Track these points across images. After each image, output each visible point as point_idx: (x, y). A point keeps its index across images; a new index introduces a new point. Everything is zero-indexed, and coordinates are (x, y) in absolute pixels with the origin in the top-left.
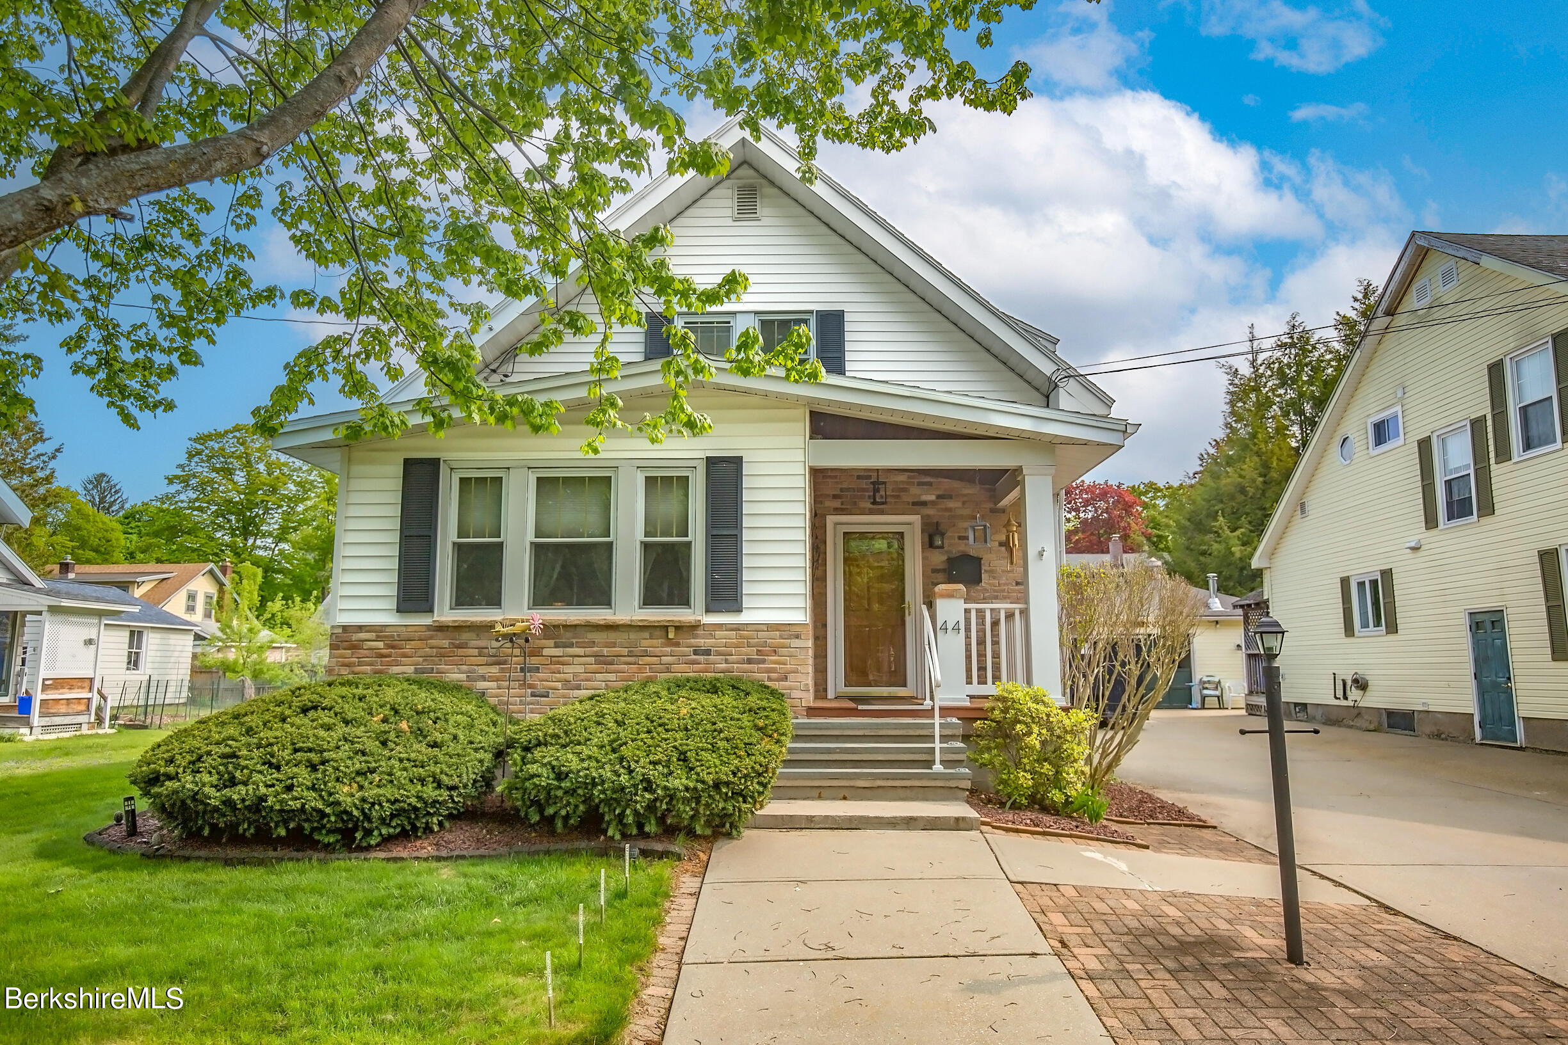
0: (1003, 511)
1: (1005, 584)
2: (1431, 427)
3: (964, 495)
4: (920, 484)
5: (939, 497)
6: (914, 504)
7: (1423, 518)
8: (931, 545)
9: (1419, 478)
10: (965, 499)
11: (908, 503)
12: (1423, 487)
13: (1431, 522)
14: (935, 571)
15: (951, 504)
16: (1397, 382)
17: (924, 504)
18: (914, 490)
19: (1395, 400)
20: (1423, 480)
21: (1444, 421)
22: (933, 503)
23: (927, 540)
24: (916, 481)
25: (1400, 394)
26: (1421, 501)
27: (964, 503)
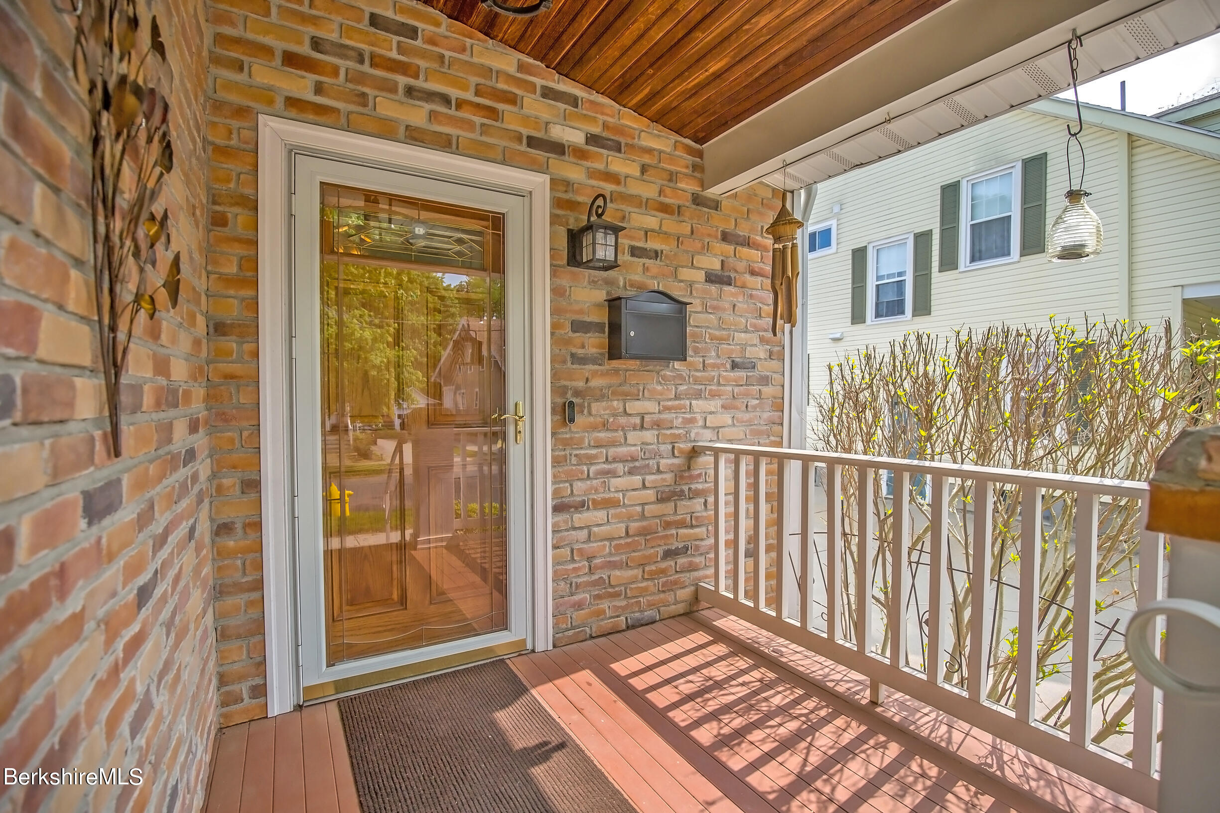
0: (715, 205)
1: (714, 366)
2: (867, 239)
3: (649, 151)
4: (548, 93)
5: (592, 139)
6: (532, 142)
7: (850, 315)
8: (574, 258)
9: (850, 281)
10: (647, 159)
11: (519, 138)
12: (853, 289)
13: (858, 317)
14: (579, 326)
15: (618, 165)
16: (836, 200)
17: (558, 148)
18: (533, 105)
19: (830, 215)
20: (853, 283)
21: (884, 234)
22: (580, 154)
23: (563, 243)
24: (539, 82)
25: (836, 209)
26: (850, 300)
27: (644, 169)
